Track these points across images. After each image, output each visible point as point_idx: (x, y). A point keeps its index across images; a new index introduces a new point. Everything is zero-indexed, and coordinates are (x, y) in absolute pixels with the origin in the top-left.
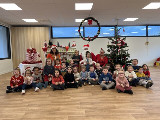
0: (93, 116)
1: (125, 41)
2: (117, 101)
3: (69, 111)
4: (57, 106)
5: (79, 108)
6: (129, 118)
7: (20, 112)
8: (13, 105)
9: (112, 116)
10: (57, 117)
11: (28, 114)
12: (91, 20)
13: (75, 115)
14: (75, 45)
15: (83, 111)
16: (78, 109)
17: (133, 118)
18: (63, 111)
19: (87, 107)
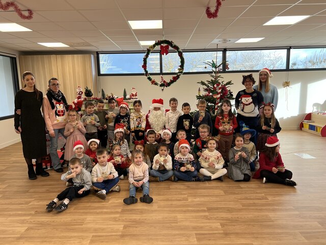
0: (132, 235)
1: (229, 88)
2: (184, 209)
3: (97, 226)
4: (81, 215)
5: (116, 221)
6: (187, 240)
7: (20, 225)
8: (11, 213)
9: (164, 236)
10: (75, 237)
11: (31, 228)
12: (166, 45)
13: (104, 232)
14: (136, 95)
15: (121, 227)
16: (114, 223)
17: (195, 239)
18: (89, 226)
19: (131, 218)
